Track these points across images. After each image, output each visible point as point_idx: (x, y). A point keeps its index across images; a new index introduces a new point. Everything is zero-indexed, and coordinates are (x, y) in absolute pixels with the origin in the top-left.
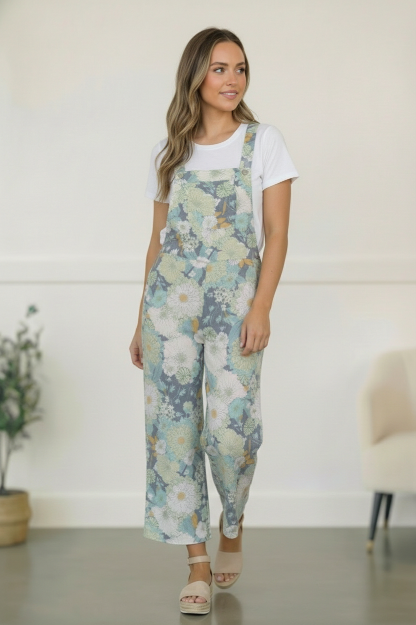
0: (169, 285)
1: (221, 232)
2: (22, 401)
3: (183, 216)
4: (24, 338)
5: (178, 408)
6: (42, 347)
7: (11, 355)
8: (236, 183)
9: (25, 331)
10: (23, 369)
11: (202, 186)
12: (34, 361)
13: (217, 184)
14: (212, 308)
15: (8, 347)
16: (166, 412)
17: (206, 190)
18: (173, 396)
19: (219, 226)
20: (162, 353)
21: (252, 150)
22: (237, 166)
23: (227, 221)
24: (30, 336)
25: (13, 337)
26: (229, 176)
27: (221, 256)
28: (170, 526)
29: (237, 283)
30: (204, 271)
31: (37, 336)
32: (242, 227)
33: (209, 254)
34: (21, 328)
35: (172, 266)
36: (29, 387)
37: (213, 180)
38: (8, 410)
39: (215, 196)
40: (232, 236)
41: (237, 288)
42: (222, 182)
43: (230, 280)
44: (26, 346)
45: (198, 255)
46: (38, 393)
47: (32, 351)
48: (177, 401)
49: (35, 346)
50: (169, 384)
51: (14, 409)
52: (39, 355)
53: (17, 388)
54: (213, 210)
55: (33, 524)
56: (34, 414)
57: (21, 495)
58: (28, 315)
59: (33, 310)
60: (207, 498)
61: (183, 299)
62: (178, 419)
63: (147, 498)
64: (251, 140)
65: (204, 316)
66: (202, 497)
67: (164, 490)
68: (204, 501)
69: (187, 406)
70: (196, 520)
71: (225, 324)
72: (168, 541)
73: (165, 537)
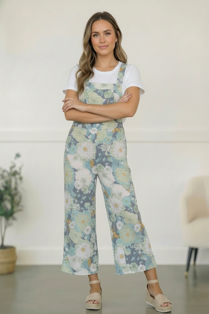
0: (77, 142)
2: (12, 201)
4: (14, 170)
5: (82, 206)
6: (23, 174)
7: (7, 178)
8: (115, 91)
9: (14, 166)
10: (13, 185)
11: (96, 91)
12: (18, 181)
13: (104, 91)
14: (100, 154)
15: (6, 174)
16: (75, 207)
17: (99, 94)
18: (79, 199)
20: (75, 177)
21: (123, 75)
22: (115, 83)
24: (17, 169)
25: (8, 169)
26: (111, 87)
27: (104, 128)
28: (77, 265)
30: (96, 135)
31: (20, 169)
33: (98, 126)
34: (12, 165)
35: (80, 133)
36: (16, 194)
37: (102, 89)
38: (5, 206)
39: (103, 97)
41: (112, 144)
42: (107, 90)
43: (109, 140)
44: (15, 174)
45: (92, 127)
46: (20, 198)
47: (17, 176)
48: (82, 202)
49: (19, 174)
50: (77, 194)
51: (8, 205)
52: (21, 179)
53: (10, 195)
55: (18, 263)
56: (19, 208)
57: (11, 249)
58: (15, 158)
59: (18, 156)
60: (97, 251)
61: (85, 149)
62: (81, 211)
63: (64, 250)
64: (123, 71)
65: (96, 159)
66: (94, 250)
67: (74, 246)
68: (95, 253)
69: (87, 205)
70: (90, 262)
71: (108, 162)
72: (75, 273)
73: (74, 271)
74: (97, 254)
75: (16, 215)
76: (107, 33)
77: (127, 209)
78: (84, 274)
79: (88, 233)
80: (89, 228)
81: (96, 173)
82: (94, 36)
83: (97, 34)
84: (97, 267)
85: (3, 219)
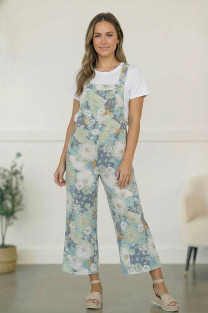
0: (79, 143)
1: (107, 116)
2: (13, 201)
3: (88, 107)
4: (15, 169)
5: (83, 206)
6: (24, 173)
7: (8, 178)
8: (116, 92)
9: (15, 166)
10: (14, 185)
11: (98, 92)
12: (19, 180)
13: (106, 92)
14: (102, 155)
15: (7, 173)
16: (76, 208)
17: (101, 95)
18: (80, 200)
19: (106, 113)
20: (76, 178)
21: (125, 75)
22: (117, 84)
23: (110, 111)
24: (18, 168)
25: (9, 169)
26: (113, 88)
27: (106, 129)
28: (78, 266)
29: (114, 142)
30: (98, 137)
31: (21, 168)
32: (118, 114)
33: (100, 127)
34: (13, 164)
35: (82, 134)
36: (17, 194)
37: (104, 90)
38: (6, 205)
39: (105, 98)
40: (112, 118)
41: (114, 144)
42: (109, 91)
43: (110, 141)
44: (16, 173)
45: (95, 128)
46: (21, 197)
47: (18, 176)
48: (82, 203)
49: (20, 173)
50: (78, 194)
51: (9, 205)
52: (22, 178)
53: (11, 194)
54: (103, 106)
55: (19, 262)
56: (20, 207)
57: (12, 248)
58: (16, 158)
59: (19, 155)
60: (97, 251)
61: (87, 150)
62: (82, 212)
63: (65, 250)
64: (125, 71)
65: (98, 160)
66: (95, 251)
67: (74, 247)
68: (96, 253)
69: (88, 205)
70: (90, 262)
71: (110, 163)
72: (76, 273)
73: (75, 271)
74: (97, 254)
75: (17, 214)
76: (109, 35)
77: (130, 209)
78: (84, 274)
79: (88, 234)
80: (90, 228)
81: (98, 173)
82: (96, 37)
83: (99, 35)
84: (98, 267)
85: (4, 218)
